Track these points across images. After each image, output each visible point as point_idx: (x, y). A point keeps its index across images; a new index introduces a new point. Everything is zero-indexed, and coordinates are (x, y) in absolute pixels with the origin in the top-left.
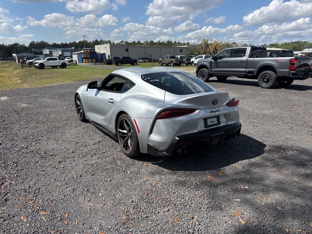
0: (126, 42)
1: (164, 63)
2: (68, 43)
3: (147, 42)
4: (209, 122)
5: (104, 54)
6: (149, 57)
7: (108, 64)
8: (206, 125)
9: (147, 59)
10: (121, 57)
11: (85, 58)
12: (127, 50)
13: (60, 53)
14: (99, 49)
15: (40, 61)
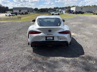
0: (84, 6)
1: (95, 14)
2: (64, 7)
3: (93, 6)
4: (48, 38)
5: (73, 10)
6: (90, 11)
7: (73, 14)
8: (46, 39)
9: (89, 12)
10: (78, 11)
11: (67, 12)
12: (82, 9)
13: (60, 10)
14: (72, 9)
15: (53, 13)
